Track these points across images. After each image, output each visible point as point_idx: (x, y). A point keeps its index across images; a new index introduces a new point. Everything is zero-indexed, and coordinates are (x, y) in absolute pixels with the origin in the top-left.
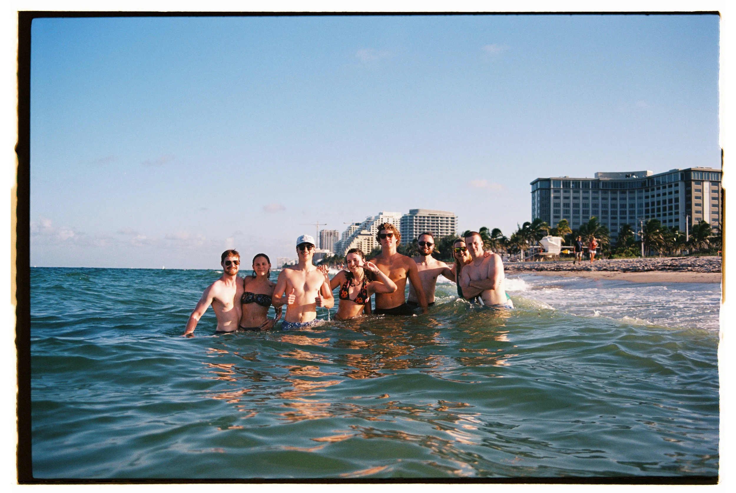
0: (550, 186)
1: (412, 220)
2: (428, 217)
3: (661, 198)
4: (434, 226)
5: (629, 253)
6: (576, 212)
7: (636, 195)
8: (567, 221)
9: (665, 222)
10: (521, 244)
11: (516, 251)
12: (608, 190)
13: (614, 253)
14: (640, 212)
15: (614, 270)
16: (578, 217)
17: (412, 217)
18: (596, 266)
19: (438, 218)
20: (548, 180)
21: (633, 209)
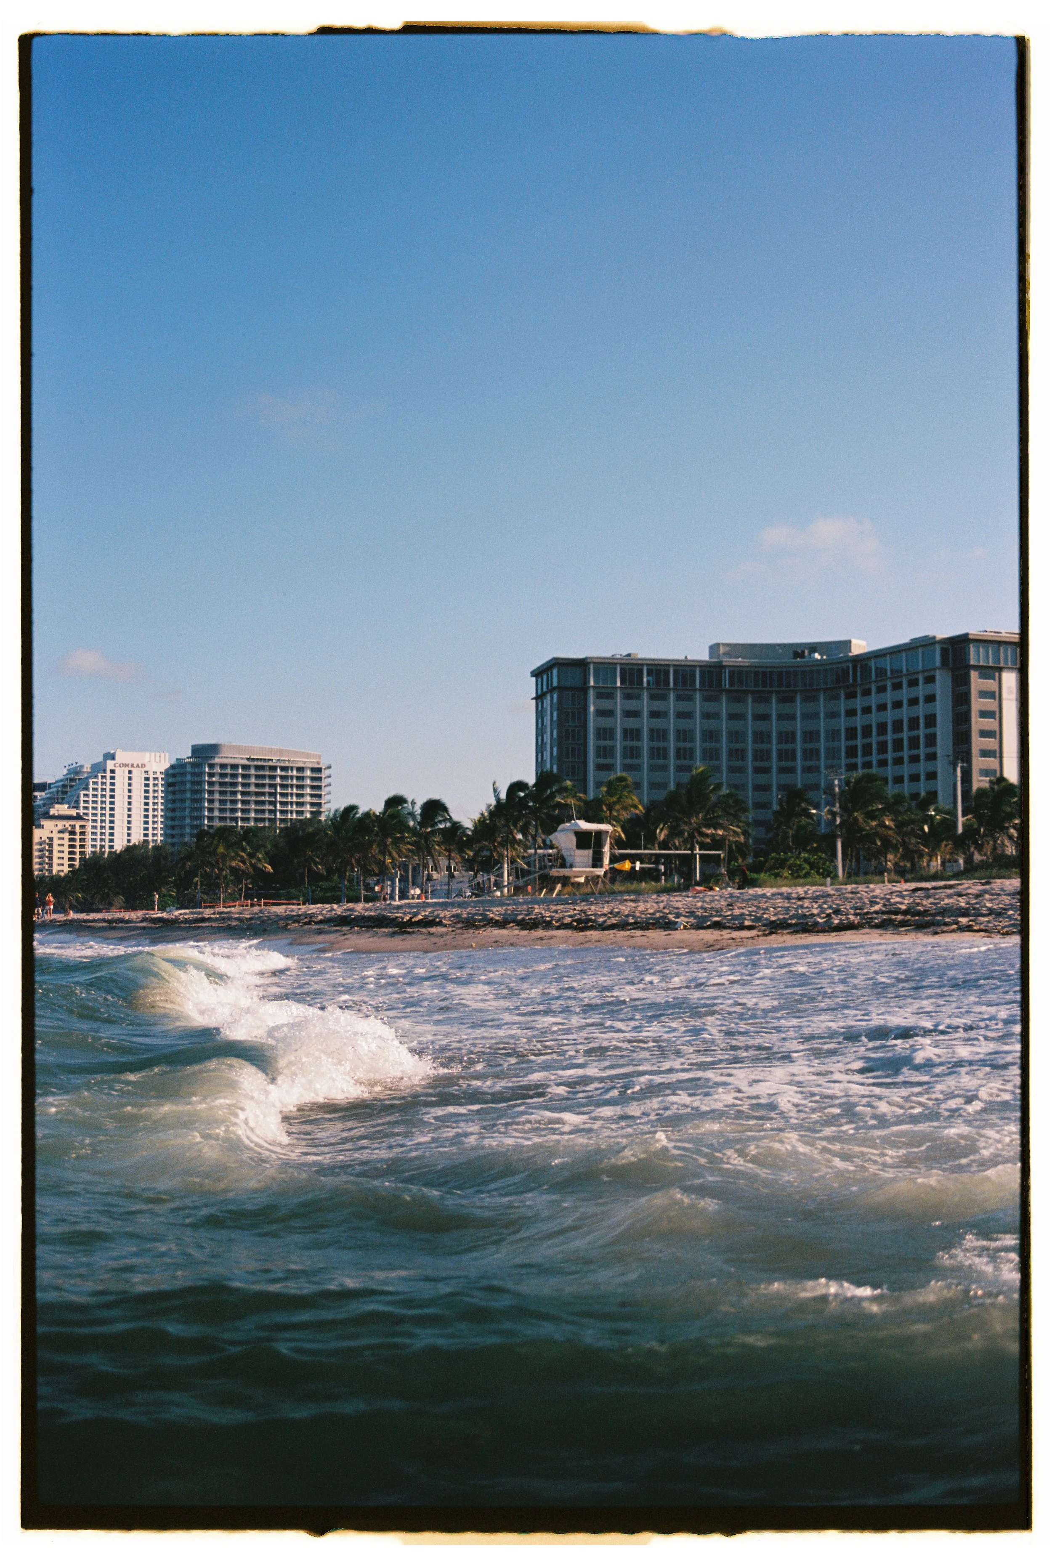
0: (586, 680)
1: (202, 774)
2: (245, 767)
3: (889, 716)
4: (263, 794)
5: (800, 867)
6: (659, 753)
7: (822, 706)
8: (630, 780)
9: (899, 780)
10: (503, 844)
11: (489, 865)
12: (746, 692)
13: (758, 868)
14: (833, 754)
15: (742, 928)
16: (665, 768)
17: (198, 765)
18: (692, 914)
19: (273, 768)
20: (581, 664)
21: (813, 745)
